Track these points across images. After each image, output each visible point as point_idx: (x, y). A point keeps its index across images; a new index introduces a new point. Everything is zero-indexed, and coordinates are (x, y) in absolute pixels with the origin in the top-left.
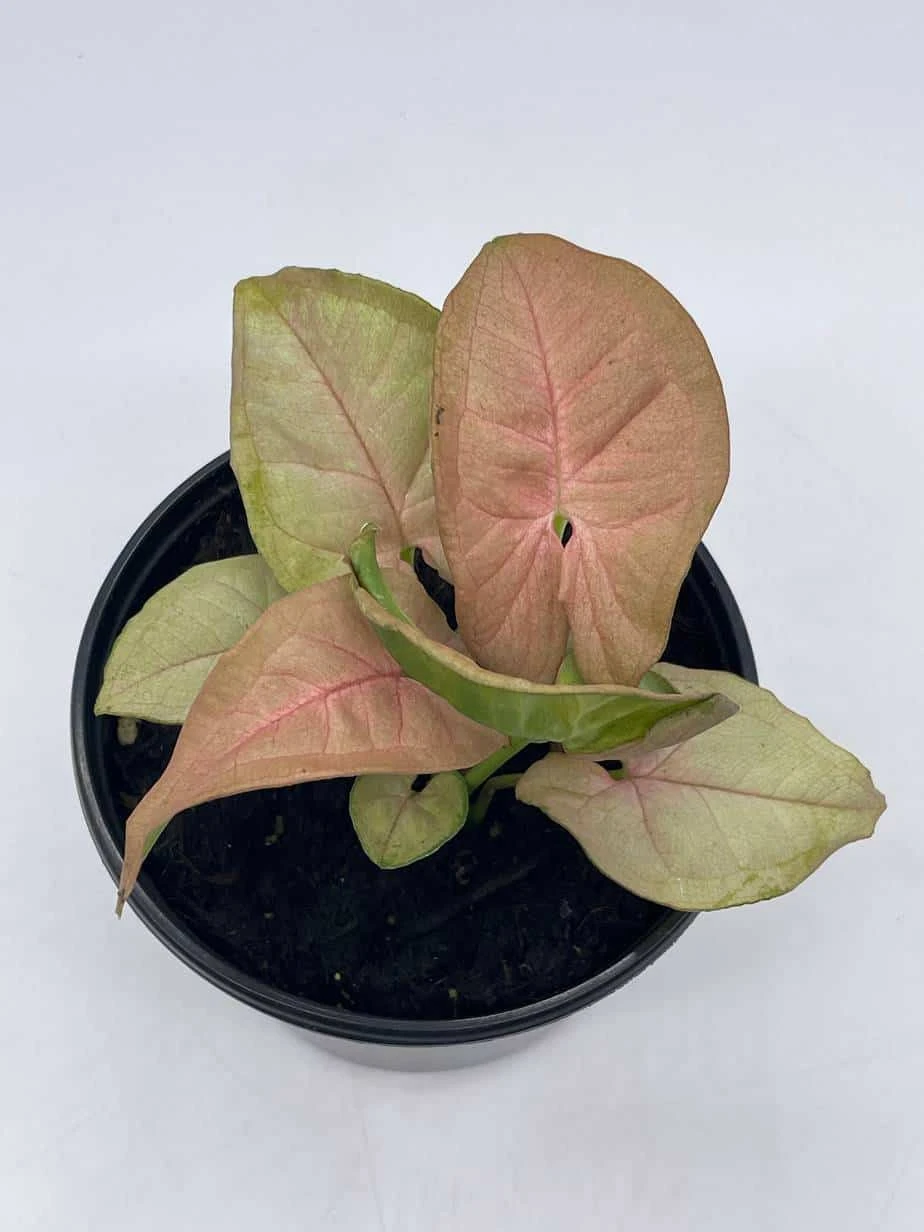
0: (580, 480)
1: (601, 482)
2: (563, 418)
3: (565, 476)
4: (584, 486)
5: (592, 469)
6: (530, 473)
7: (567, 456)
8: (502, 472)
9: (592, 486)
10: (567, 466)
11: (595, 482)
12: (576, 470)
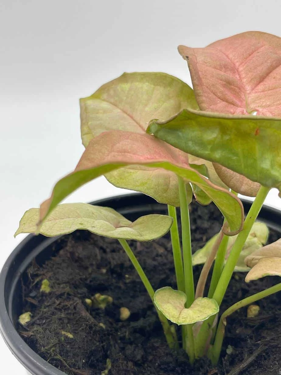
0: (256, 92)
1: (266, 91)
2: (242, 71)
3: (248, 92)
4: (259, 94)
5: (261, 87)
6: (232, 87)
7: (247, 84)
8: (220, 81)
9: (262, 93)
10: (248, 88)
11: (263, 91)
12: (253, 89)
